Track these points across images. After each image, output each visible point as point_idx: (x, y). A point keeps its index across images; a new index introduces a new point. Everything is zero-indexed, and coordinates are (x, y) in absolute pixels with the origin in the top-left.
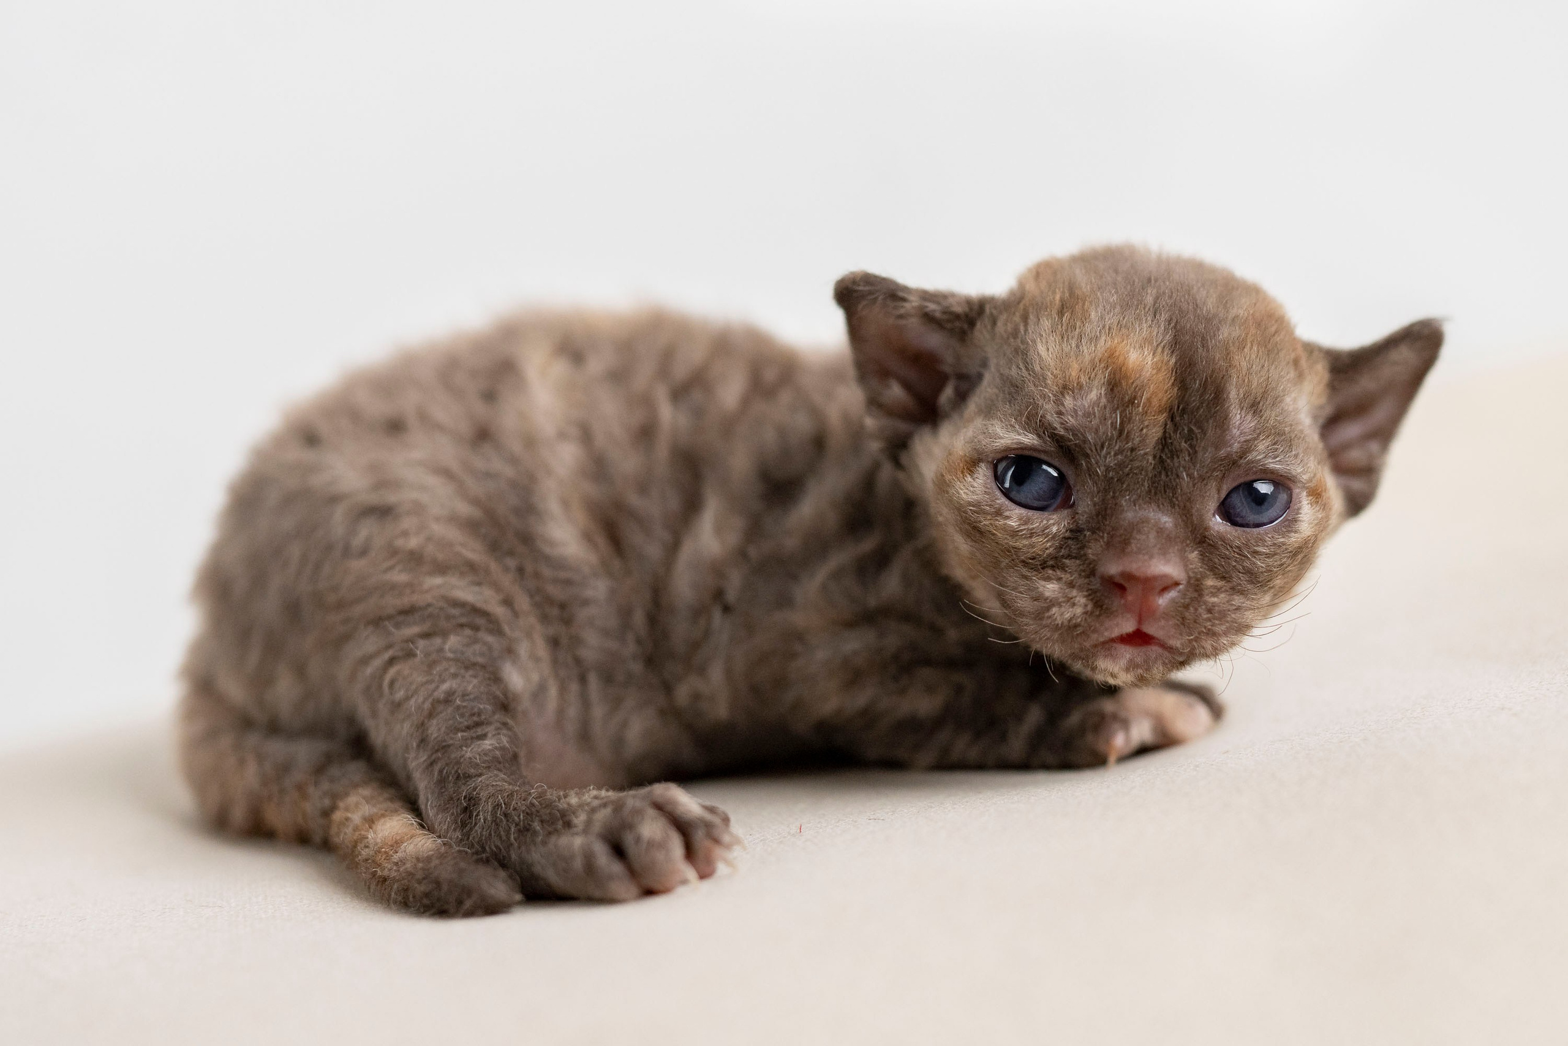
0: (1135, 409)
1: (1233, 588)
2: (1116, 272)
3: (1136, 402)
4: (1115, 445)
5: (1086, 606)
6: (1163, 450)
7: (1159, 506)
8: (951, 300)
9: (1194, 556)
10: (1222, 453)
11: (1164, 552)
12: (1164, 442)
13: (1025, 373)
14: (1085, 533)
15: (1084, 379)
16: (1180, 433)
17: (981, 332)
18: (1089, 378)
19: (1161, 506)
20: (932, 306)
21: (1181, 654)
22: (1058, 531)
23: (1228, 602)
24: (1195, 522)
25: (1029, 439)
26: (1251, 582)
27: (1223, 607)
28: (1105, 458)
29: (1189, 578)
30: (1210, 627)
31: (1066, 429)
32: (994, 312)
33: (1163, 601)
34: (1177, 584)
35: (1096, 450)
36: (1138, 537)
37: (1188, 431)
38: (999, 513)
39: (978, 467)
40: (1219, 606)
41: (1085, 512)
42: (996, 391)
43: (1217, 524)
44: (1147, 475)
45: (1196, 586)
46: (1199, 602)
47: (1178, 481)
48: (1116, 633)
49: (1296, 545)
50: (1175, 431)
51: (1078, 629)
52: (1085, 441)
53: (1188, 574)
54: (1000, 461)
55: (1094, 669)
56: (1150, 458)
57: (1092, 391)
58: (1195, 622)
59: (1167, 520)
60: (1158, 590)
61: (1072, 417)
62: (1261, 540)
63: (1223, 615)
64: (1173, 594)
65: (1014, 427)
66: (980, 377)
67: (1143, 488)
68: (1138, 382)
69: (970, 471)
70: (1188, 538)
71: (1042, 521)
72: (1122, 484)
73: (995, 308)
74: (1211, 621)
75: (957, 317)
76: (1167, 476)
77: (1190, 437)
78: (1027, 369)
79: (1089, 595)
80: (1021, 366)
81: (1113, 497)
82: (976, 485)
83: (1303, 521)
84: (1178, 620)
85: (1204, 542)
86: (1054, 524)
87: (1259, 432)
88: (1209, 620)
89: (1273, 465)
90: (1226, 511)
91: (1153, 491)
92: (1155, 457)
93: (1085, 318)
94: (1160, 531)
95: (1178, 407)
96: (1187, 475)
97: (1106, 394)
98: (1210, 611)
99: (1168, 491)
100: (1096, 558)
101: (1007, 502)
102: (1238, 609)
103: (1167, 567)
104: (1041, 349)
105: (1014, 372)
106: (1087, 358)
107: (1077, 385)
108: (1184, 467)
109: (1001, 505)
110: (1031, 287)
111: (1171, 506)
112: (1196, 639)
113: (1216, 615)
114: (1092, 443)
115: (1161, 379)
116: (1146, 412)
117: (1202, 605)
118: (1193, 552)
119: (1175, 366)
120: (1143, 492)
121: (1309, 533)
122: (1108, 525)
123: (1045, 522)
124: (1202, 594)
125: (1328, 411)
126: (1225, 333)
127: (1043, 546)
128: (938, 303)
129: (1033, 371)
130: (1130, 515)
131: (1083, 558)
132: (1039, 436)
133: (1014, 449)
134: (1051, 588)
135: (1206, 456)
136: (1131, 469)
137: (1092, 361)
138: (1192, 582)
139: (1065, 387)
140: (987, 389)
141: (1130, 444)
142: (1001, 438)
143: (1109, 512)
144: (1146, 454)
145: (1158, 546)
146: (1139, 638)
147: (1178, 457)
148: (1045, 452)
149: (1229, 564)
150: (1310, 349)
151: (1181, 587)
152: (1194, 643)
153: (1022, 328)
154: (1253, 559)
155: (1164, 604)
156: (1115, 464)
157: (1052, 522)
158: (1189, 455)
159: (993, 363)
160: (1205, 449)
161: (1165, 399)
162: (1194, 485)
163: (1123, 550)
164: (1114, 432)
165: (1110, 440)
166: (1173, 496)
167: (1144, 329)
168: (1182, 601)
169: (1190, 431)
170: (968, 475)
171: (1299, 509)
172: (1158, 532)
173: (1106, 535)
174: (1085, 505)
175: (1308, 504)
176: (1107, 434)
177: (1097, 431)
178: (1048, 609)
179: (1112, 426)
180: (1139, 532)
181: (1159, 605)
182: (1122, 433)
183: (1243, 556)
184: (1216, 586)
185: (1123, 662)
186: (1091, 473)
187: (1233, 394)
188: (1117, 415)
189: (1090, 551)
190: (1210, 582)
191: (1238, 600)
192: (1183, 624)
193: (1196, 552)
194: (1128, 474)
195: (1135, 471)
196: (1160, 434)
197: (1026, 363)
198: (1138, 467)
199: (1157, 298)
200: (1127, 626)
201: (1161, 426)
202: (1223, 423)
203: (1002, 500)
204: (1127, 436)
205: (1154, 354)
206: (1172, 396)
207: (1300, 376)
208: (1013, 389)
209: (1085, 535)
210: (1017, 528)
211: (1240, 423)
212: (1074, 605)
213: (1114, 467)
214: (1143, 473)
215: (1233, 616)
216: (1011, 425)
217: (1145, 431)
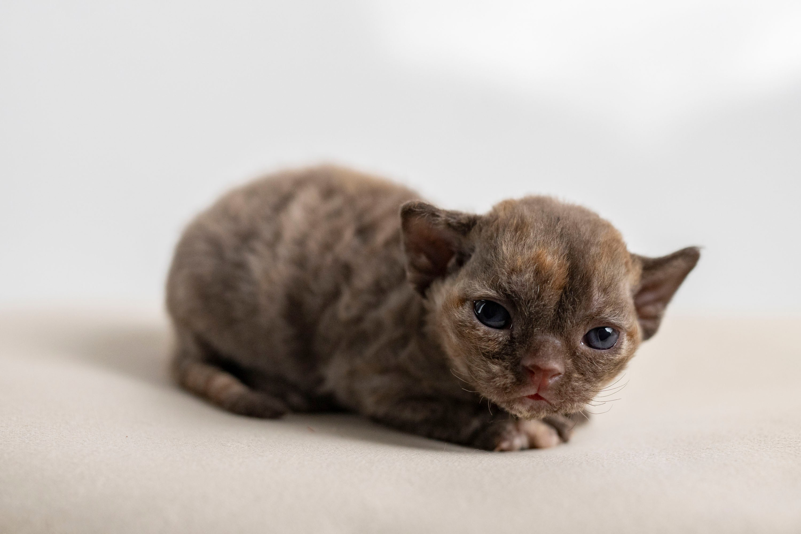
0: (547, 285)
1: (586, 380)
2: (543, 211)
3: (548, 282)
4: (535, 302)
5: (513, 379)
6: (559, 308)
7: (554, 335)
8: (460, 216)
9: (569, 361)
10: (588, 313)
11: (555, 358)
12: (560, 304)
13: (494, 259)
14: (516, 343)
15: (523, 267)
16: (569, 301)
17: (474, 234)
18: (526, 267)
19: (556, 335)
20: (452, 221)
21: (556, 408)
22: (503, 340)
23: (582, 386)
24: (572, 345)
25: (492, 293)
26: (595, 377)
27: (580, 388)
28: (530, 308)
29: (566, 372)
30: (572, 397)
31: (511, 291)
32: (481, 225)
33: (551, 382)
34: (560, 374)
35: (525, 304)
36: (543, 349)
37: (573, 300)
38: (474, 327)
39: (466, 303)
40: (578, 387)
41: (517, 333)
42: (478, 264)
43: (582, 346)
44: (550, 319)
45: (568, 376)
46: (569, 384)
47: (565, 324)
48: (526, 394)
49: (618, 361)
50: (566, 300)
51: (508, 390)
52: (520, 298)
53: (566, 370)
54: (477, 301)
55: (512, 408)
56: (553, 311)
57: (526, 273)
58: (565, 393)
59: (558, 342)
60: (550, 376)
61: (515, 286)
62: (602, 356)
63: (579, 393)
64: (557, 378)
65: (485, 285)
66: (470, 256)
67: (547, 325)
68: (550, 272)
69: (462, 305)
70: (567, 352)
71: (495, 334)
72: (537, 322)
73: (482, 222)
74: (573, 394)
75: (463, 225)
76: (560, 321)
77: (573, 303)
78: (496, 257)
79: (516, 374)
80: (493, 255)
81: (532, 327)
82: (464, 311)
83: (623, 349)
84: (557, 391)
85: (575, 355)
86: (501, 337)
87: (606, 304)
88: (572, 393)
89: (613, 320)
90: (587, 340)
91: (552, 327)
92: (555, 310)
93: (528, 236)
94: (555, 347)
95: (569, 288)
96: (570, 322)
97: (533, 276)
98: (573, 389)
99: (560, 328)
100: (521, 357)
101: (479, 323)
102: (587, 390)
103: (557, 365)
104: (504, 248)
105: (489, 257)
106: (526, 257)
107: (520, 270)
108: (569, 318)
109: (475, 324)
110: (502, 214)
111: (561, 336)
112: (564, 402)
113: (576, 391)
114: (524, 300)
115: (561, 272)
116: (553, 288)
117: (570, 386)
118: (569, 359)
119: (569, 267)
120: (547, 327)
121: (624, 355)
122: (528, 341)
123: (497, 335)
124: (571, 380)
125: (639, 287)
126: (594, 250)
127: (494, 347)
128: (455, 218)
129: (498, 258)
130: (539, 337)
131: (515, 356)
132: (497, 292)
133: (484, 297)
134: (495, 368)
135: (581, 313)
136: (542, 315)
137: (529, 259)
138: (567, 374)
139: (513, 270)
140: (472, 263)
141: (543, 303)
142: (478, 291)
143: (529, 334)
144: (551, 308)
145: (553, 354)
146: (537, 397)
147: (567, 312)
148: (500, 300)
149: (585, 367)
150: (634, 257)
151: (561, 375)
152: (563, 404)
153: (495, 235)
154: (596, 365)
155: (551, 383)
156: (534, 312)
157: (500, 335)
158: (572, 312)
159: (477, 250)
160: (580, 310)
161: (563, 282)
162: (573, 327)
163: (535, 355)
164: (535, 296)
165: (532, 299)
166: (562, 331)
167: (554, 246)
168: (561, 382)
169: (574, 300)
170: (461, 306)
171: (622, 342)
172: (553, 347)
173: (526, 346)
174: (517, 330)
175: (627, 340)
176: (532, 296)
177: (527, 294)
178: (493, 378)
179: (534, 293)
180: (544, 346)
181: (549, 383)
182: (539, 296)
183: (593, 363)
184: (578, 377)
185: (527, 407)
186: (522, 313)
187: (595, 284)
188: (538, 287)
189: (518, 353)
190: (576, 375)
191: (587, 386)
192: (559, 394)
193: (571, 360)
194: (540, 318)
195: (544, 316)
196: (558, 300)
197: (496, 253)
198: (546, 315)
199: (562, 229)
200: (533, 392)
201: (559, 296)
202: (589, 298)
203: (476, 321)
204: (542, 299)
205: (559, 259)
206: (566, 282)
207: (628, 271)
208: (487, 266)
209: (516, 345)
210: (482, 336)
211: (597, 297)
212: (507, 378)
213: (534, 313)
214: (548, 318)
215: (584, 393)
216: (483, 285)
217: (551, 297)
